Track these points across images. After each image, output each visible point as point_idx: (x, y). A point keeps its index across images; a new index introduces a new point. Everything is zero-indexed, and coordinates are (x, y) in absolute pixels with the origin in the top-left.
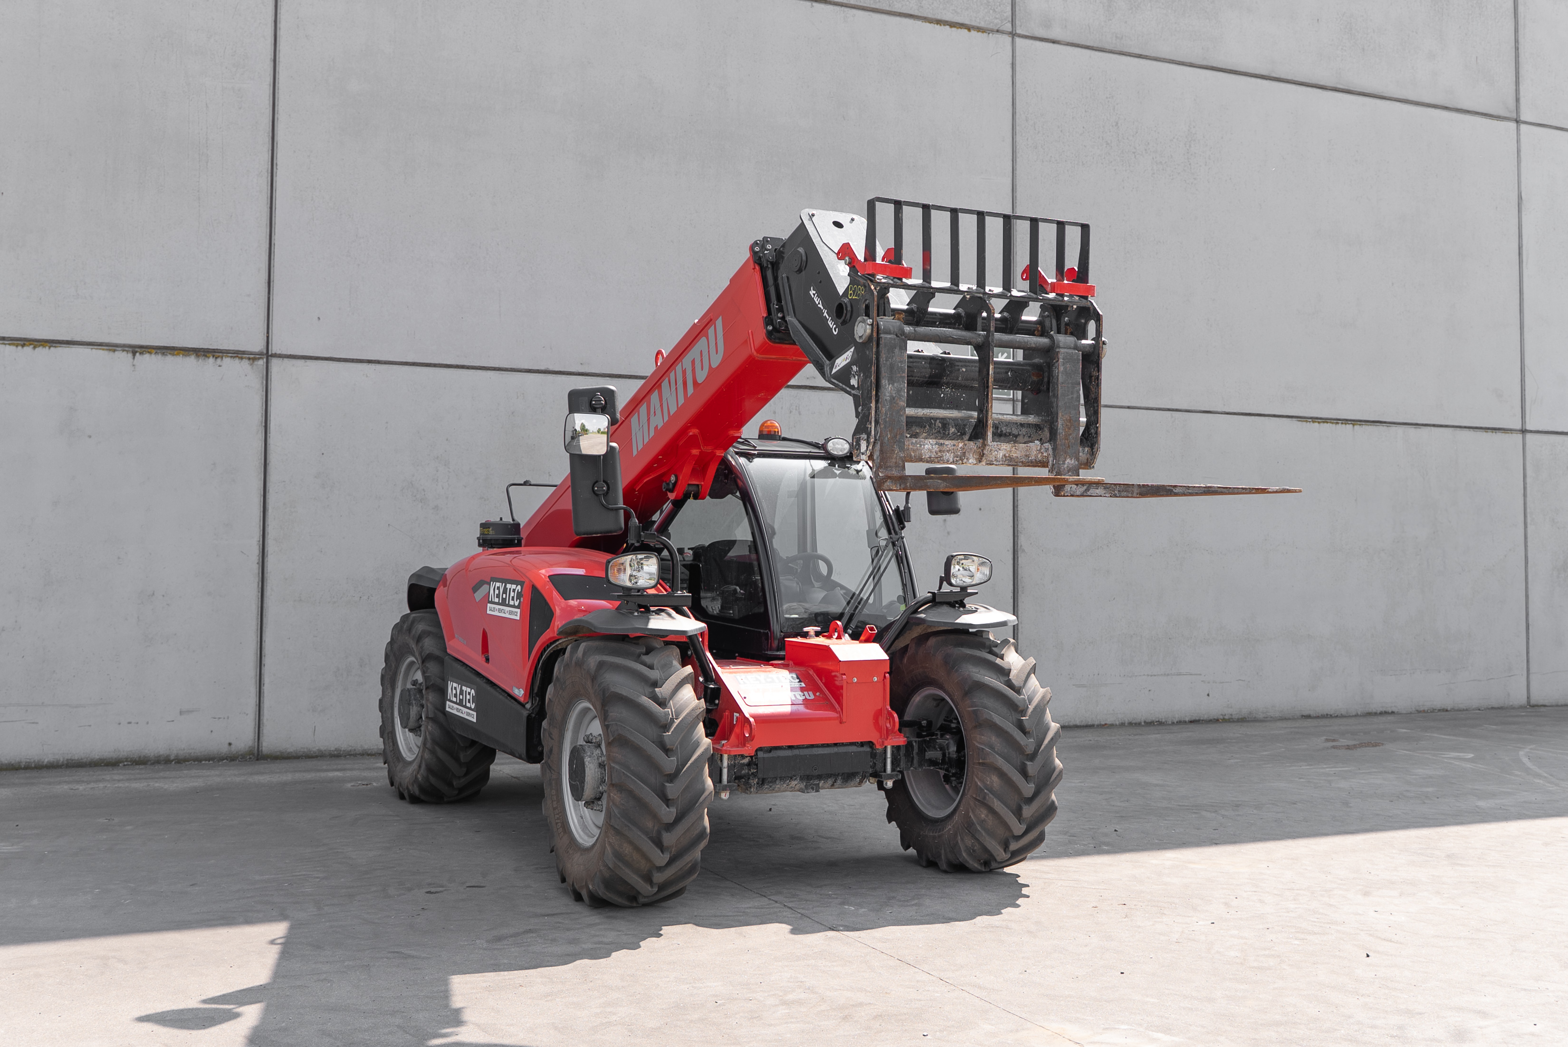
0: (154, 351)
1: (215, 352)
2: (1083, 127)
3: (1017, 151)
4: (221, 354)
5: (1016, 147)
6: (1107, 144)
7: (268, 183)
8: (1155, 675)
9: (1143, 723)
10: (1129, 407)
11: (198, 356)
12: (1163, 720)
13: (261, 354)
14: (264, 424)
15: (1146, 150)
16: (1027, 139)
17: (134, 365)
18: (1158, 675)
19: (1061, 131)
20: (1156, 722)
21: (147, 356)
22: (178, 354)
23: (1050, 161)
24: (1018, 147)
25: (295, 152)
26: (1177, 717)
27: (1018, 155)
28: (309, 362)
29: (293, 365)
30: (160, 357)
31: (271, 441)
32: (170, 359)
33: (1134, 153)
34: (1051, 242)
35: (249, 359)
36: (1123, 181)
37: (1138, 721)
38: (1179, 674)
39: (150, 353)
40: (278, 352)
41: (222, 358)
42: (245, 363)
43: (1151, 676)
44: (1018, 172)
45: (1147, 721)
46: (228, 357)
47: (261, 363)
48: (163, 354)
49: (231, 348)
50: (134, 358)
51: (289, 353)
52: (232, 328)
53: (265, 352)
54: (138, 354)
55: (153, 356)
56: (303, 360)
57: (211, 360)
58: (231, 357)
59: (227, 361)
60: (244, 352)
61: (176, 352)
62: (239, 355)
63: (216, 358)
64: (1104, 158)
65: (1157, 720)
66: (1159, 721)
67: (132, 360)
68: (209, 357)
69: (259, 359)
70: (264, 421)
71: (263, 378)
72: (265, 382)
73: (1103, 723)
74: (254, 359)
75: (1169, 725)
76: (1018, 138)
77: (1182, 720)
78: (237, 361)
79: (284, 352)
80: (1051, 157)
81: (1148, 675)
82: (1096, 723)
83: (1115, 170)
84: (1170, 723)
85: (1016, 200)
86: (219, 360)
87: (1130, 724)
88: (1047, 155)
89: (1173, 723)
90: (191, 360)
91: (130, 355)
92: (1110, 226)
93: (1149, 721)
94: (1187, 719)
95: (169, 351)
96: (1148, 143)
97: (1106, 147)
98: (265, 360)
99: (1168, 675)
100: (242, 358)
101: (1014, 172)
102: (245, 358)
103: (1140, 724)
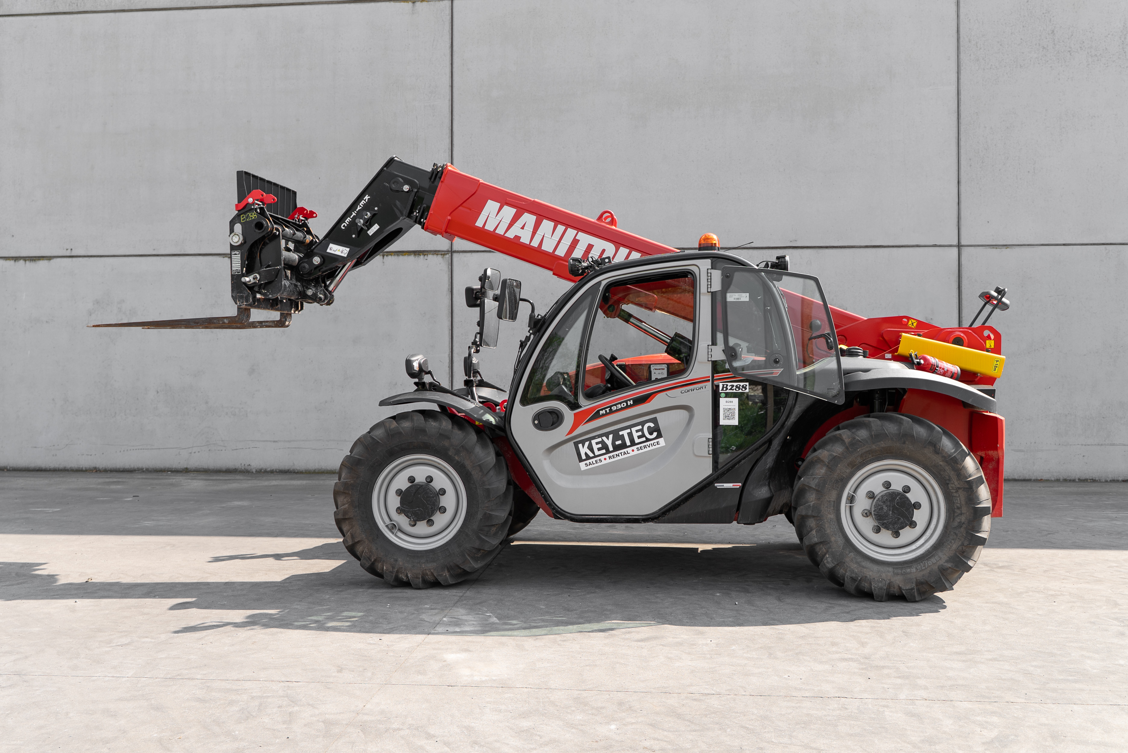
0: (393, 254)
1: (424, 252)
2: (1021, 39)
3: (961, 65)
4: (427, 253)
5: (960, 63)
6: (1044, 48)
7: (449, 155)
8: (1089, 445)
9: (1077, 480)
10: (1064, 245)
11: (415, 255)
12: (1097, 479)
13: (448, 251)
14: (450, 290)
15: (1081, 47)
16: (970, 55)
17: (383, 262)
18: (1092, 445)
19: (1001, 45)
20: (1090, 480)
21: (390, 257)
22: (405, 255)
23: (991, 68)
24: (962, 62)
25: (463, 136)
26: (1110, 477)
27: (962, 68)
28: (474, 254)
29: (465, 256)
30: (396, 257)
31: (454, 300)
32: (401, 258)
33: (1069, 51)
34: (991, 128)
35: (441, 254)
36: (1059, 74)
37: (1073, 478)
38: (1113, 445)
39: (391, 255)
40: (457, 250)
41: (427, 255)
42: (440, 257)
43: (1085, 445)
44: (962, 81)
45: (1081, 479)
46: (430, 254)
47: (448, 256)
48: (398, 255)
49: (432, 249)
50: (383, 259)
51: (462, 250)
52: (432, 238)
53: (450, 250)
54: (385, 256)
55: (393, 256)
56: (470, 253)
57: (422, 256)
58: (432, 254)
59: (430, 257)
60: (439, 251)
61: (404, 254)
62: (437, 253)
63: (424, 255)
64: (1041, 59)
65: (1091, 478)
66: (1092, 479)
67: (382, 259)
68: (421, 255)
69: (447, 254)
70: (450, 288)
71: (449, 264)
72: (450, 267)
73: (1039, 479)
74: (444, 255)
75: (1102, 482)
76: (962, 56)
77: (1115, 479)
78: (435, 256)
79: (460, 250)
80: (992, 65)
81: (1082, 445)
82: (1033, 478)
83: (1051, 67)
84: (1104, 481)
85: (960, 101)
86: (426, 256)
87: (1065, 480)
88: (988, 64)
89: (1106, 481)
90: (412, 258)
91: (382, 257)
92: (1046, 110)
93: (1083, 479)
94: (1120, 479)
95: (401, 254)
96: (1083, 42)
97: (1043, 51)
98: (450, 254)
99: (1102, 445)
100: (438, 254)
101: (959, 81)
102: (439, 254)
103: (1074, 481)
